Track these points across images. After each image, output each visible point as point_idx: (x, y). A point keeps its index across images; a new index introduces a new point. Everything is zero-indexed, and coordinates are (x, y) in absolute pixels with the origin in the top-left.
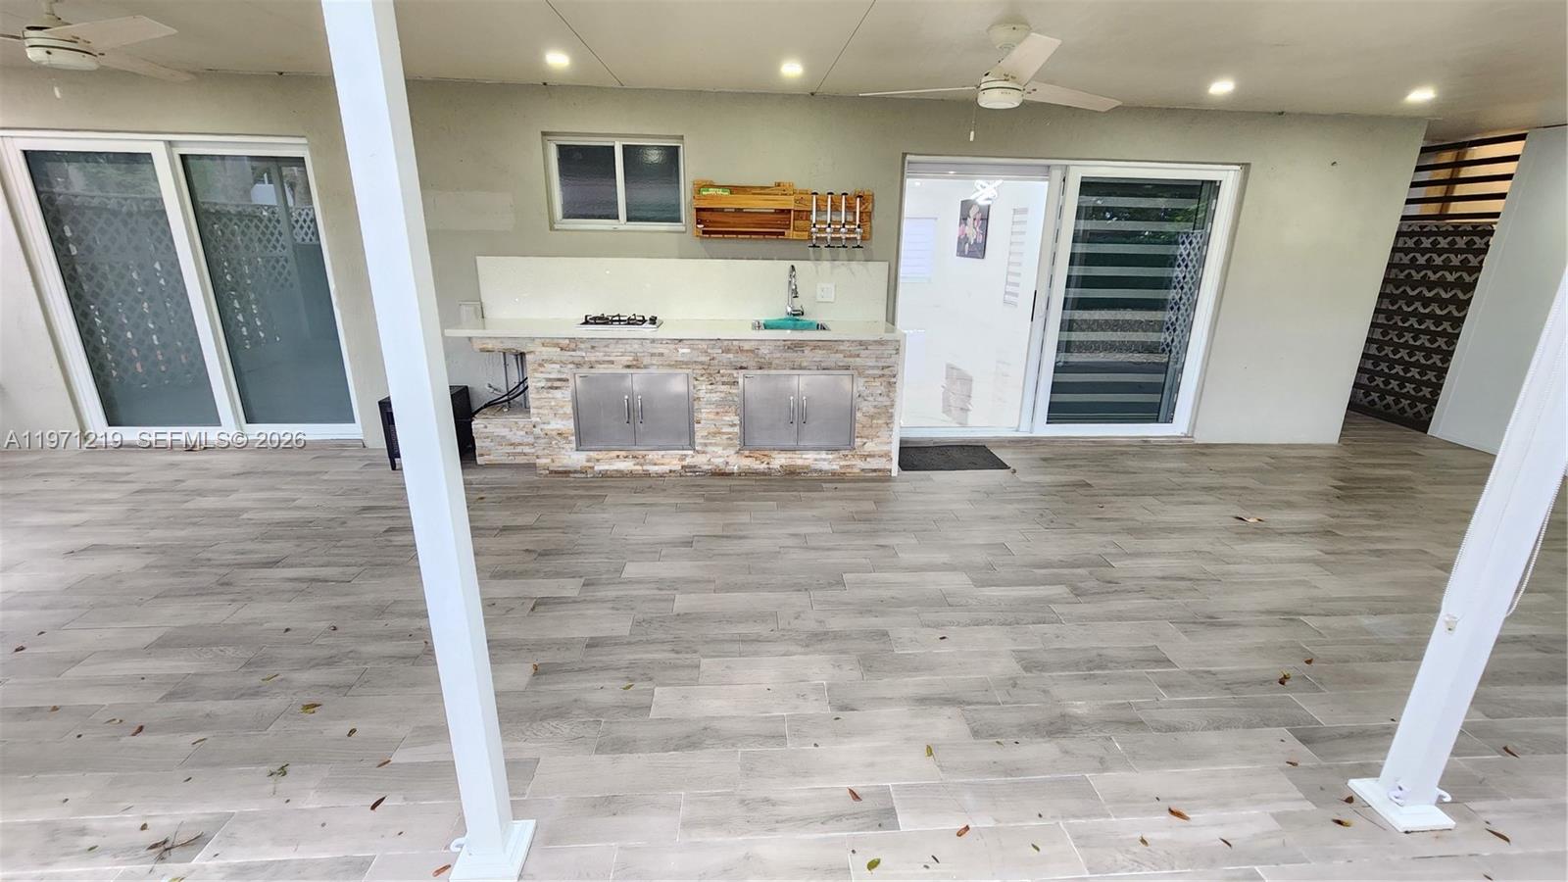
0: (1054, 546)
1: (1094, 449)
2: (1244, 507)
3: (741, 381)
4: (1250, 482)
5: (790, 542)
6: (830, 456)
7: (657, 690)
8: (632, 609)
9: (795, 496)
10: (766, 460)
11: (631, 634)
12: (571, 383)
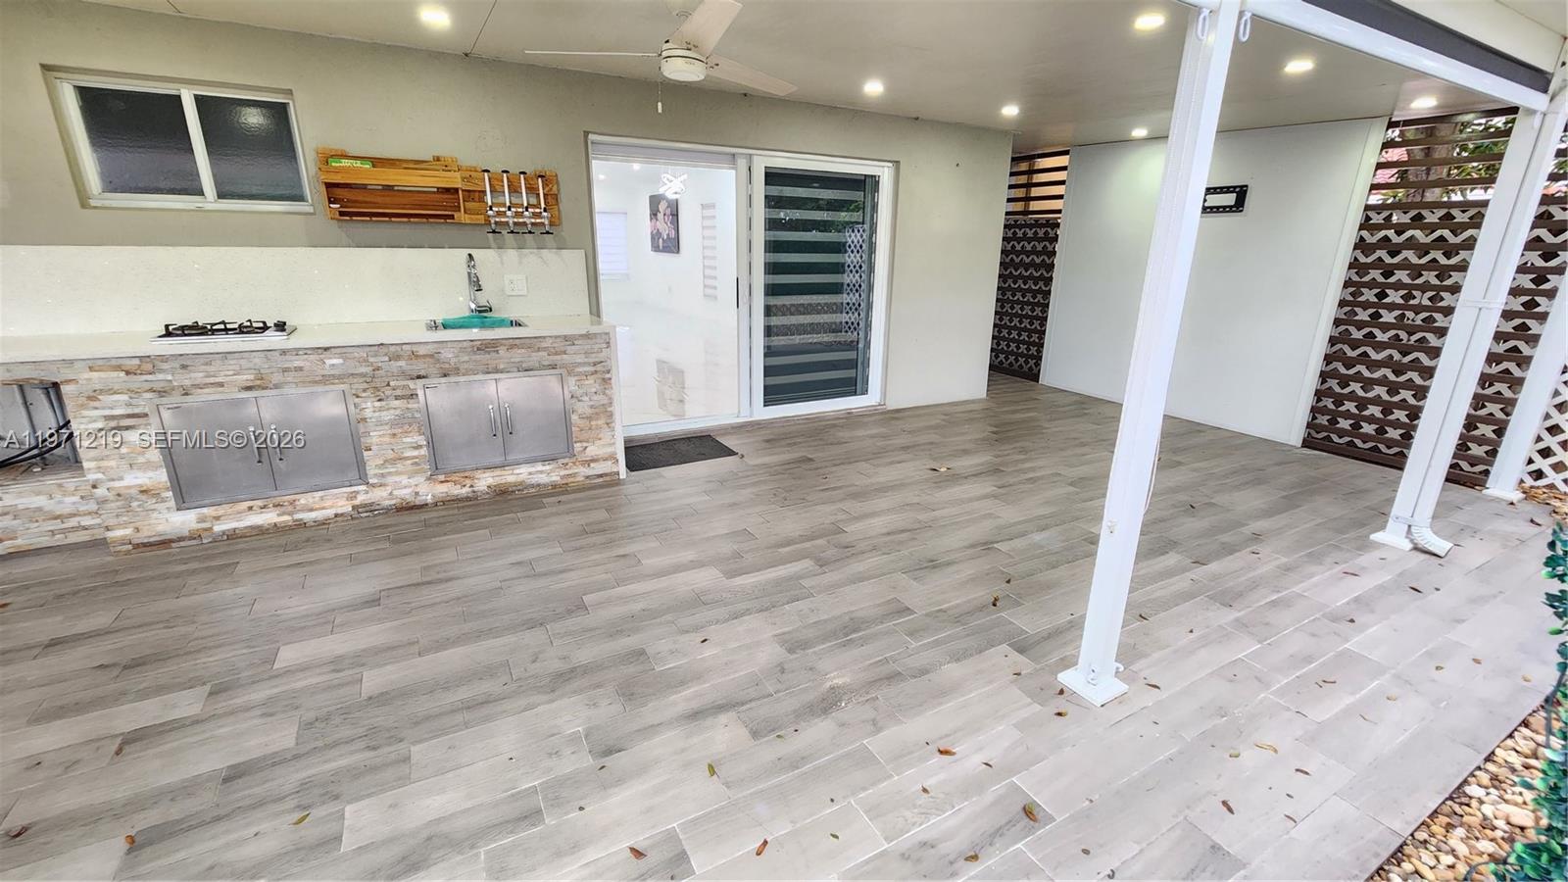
0: (792, 523)
1: (810, 425)
2: (935, 459)
3: (420, 393)
4: (934, 437)
5: (512, 573)
6: (548, 467)
7: (349, 809)
8: (297, 708)
9: (513, 519)
10: (468, 482)
11: (297, 744)
12: (154, 420)
